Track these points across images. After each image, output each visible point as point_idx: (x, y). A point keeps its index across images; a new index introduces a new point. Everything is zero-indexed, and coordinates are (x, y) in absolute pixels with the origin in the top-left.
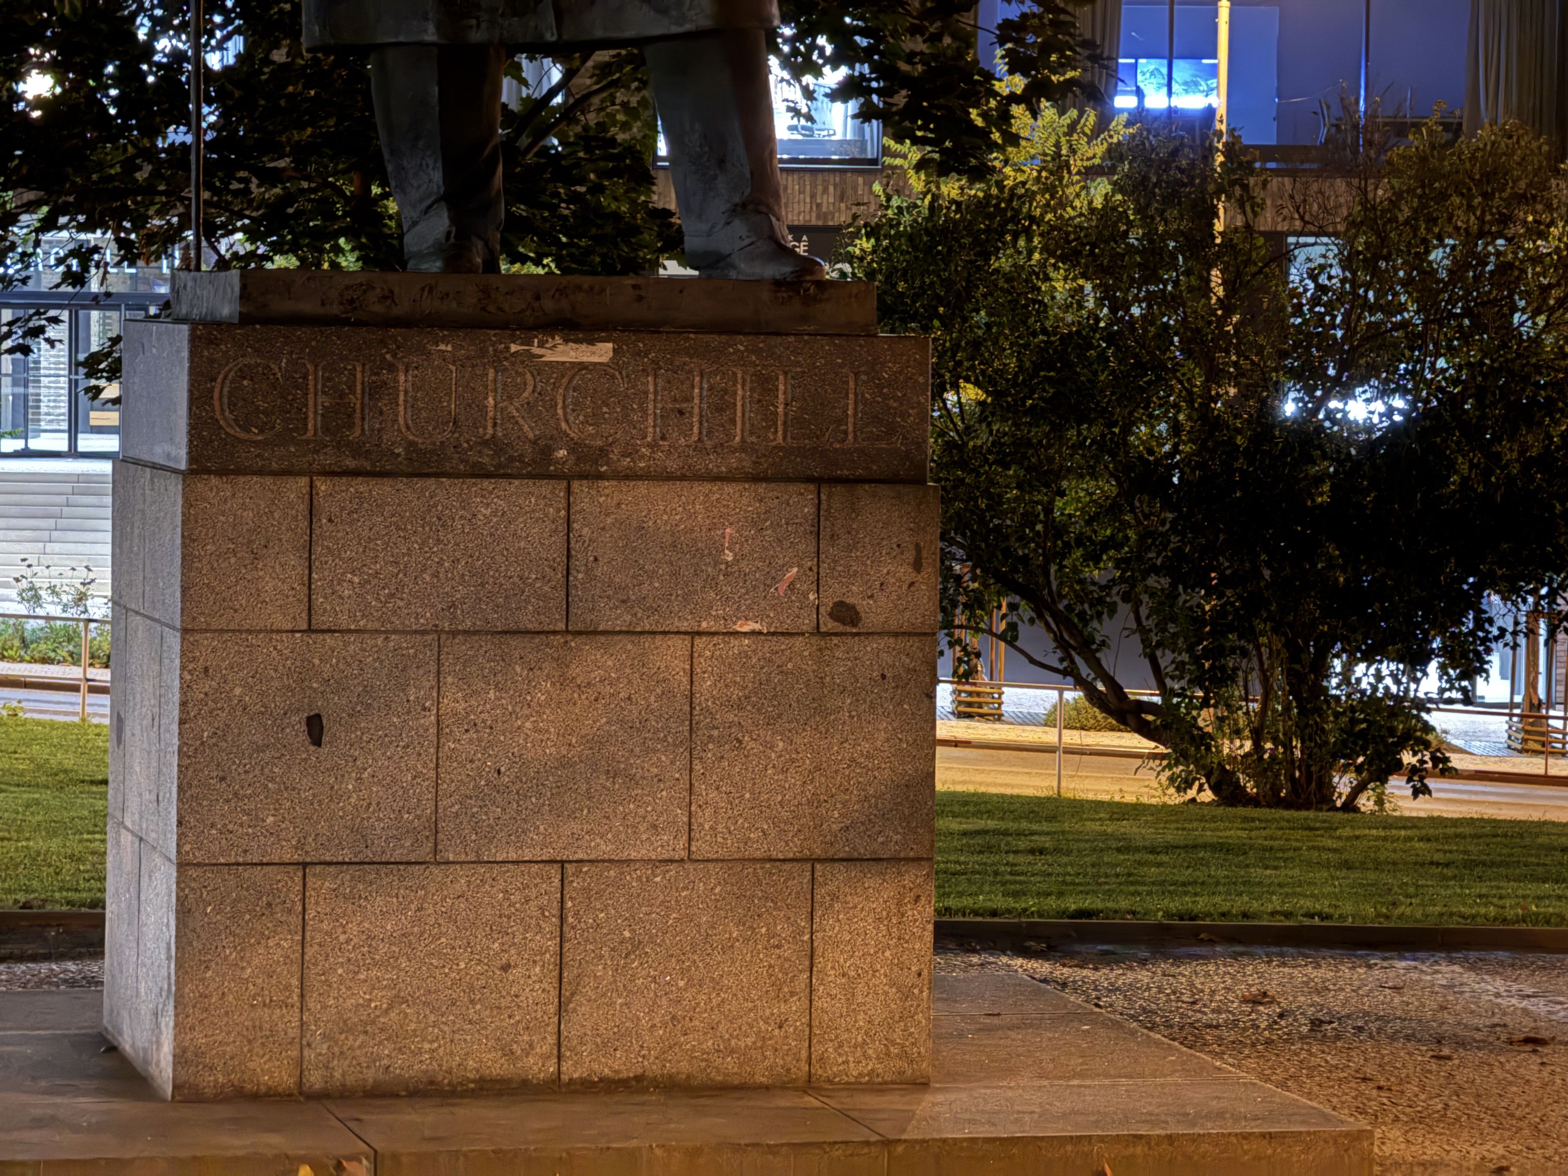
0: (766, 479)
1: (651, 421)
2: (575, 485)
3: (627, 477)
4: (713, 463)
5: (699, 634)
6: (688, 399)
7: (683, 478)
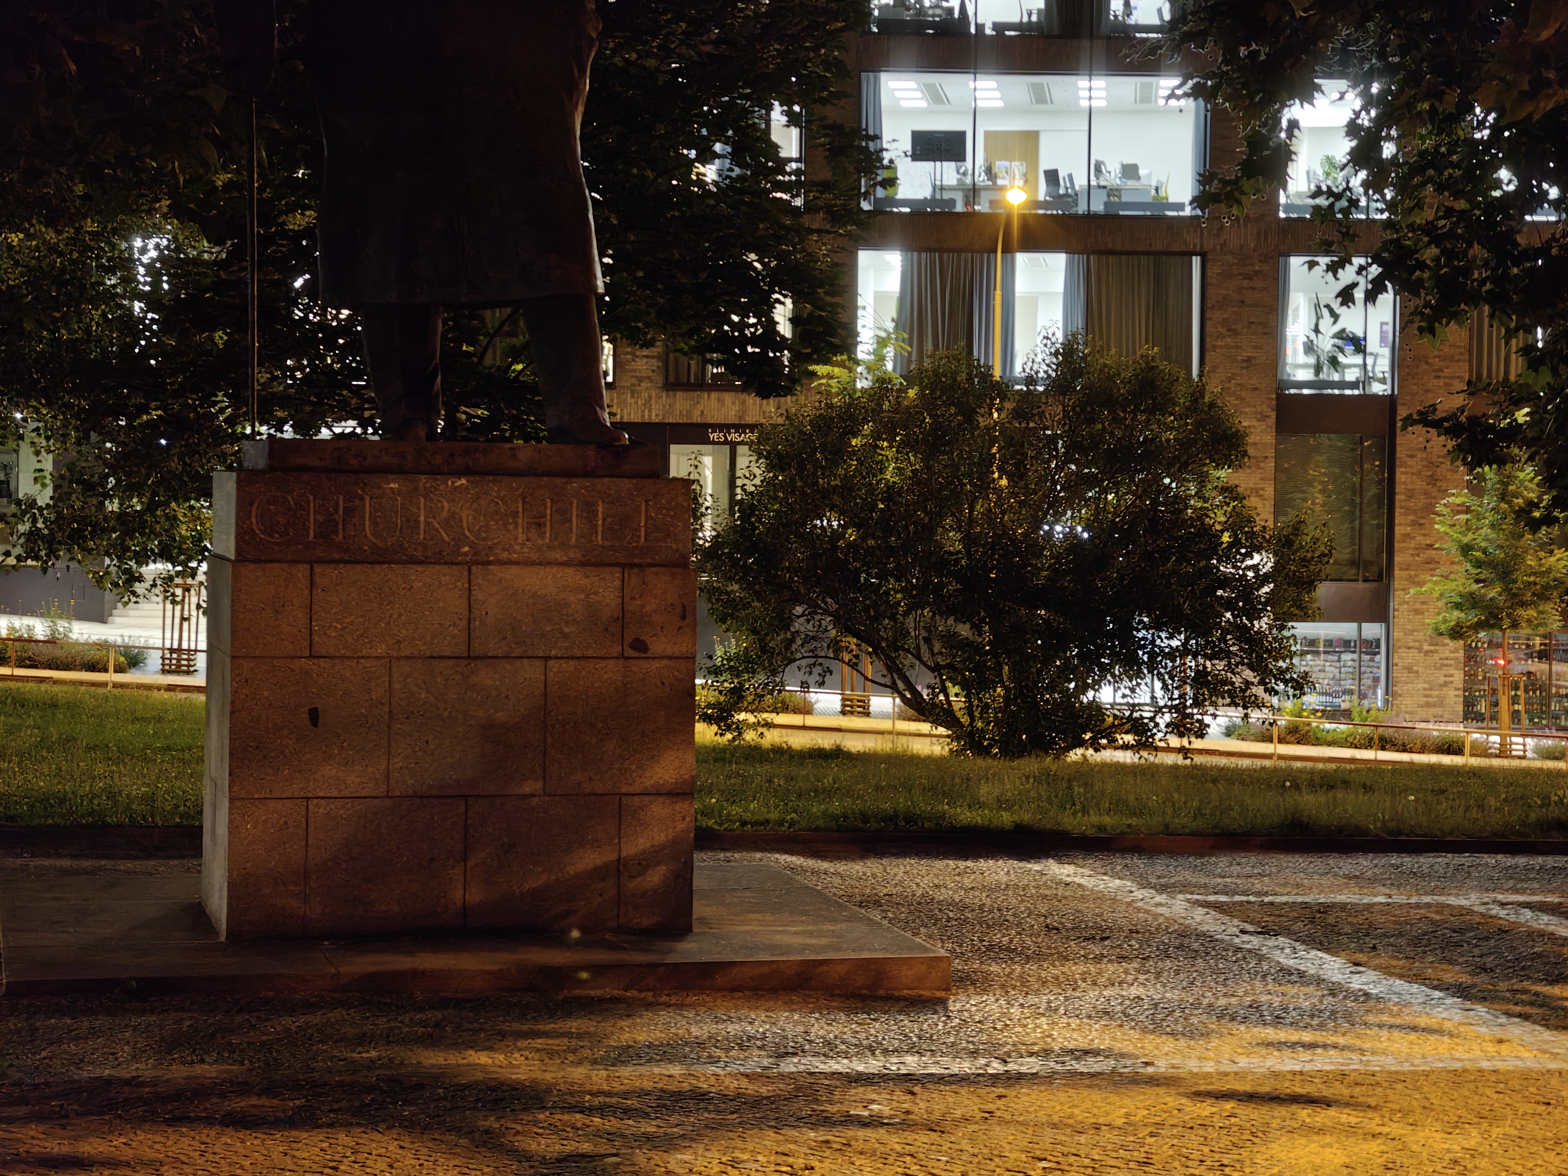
0: (591, 565)
1: (520, 530)
2: (474, 568)
3: (506, 563)
4: (558, 555)
5: (551, 658)
6: (544, 516)
7: (540, 564)
